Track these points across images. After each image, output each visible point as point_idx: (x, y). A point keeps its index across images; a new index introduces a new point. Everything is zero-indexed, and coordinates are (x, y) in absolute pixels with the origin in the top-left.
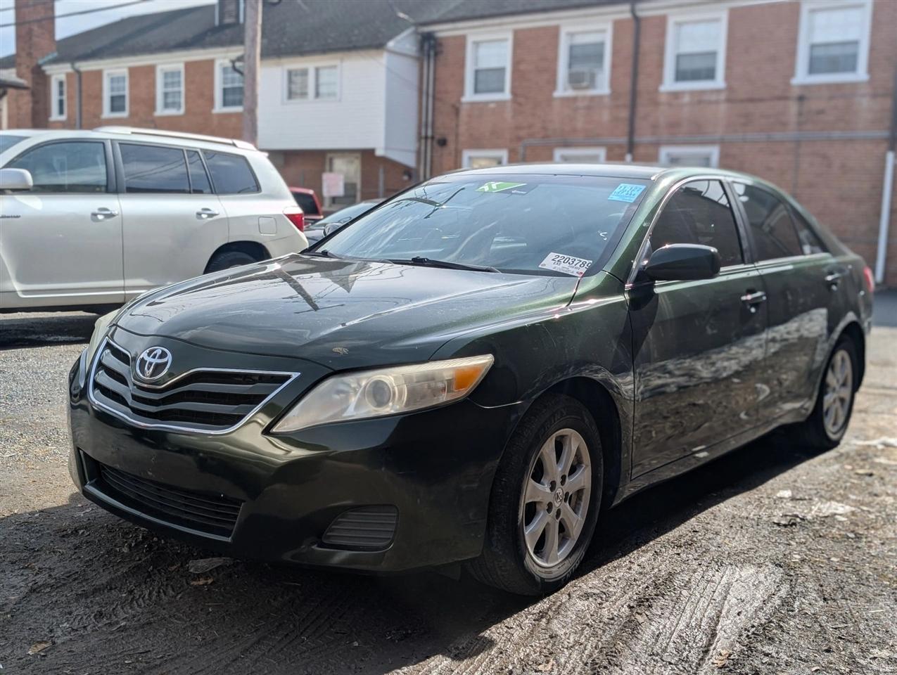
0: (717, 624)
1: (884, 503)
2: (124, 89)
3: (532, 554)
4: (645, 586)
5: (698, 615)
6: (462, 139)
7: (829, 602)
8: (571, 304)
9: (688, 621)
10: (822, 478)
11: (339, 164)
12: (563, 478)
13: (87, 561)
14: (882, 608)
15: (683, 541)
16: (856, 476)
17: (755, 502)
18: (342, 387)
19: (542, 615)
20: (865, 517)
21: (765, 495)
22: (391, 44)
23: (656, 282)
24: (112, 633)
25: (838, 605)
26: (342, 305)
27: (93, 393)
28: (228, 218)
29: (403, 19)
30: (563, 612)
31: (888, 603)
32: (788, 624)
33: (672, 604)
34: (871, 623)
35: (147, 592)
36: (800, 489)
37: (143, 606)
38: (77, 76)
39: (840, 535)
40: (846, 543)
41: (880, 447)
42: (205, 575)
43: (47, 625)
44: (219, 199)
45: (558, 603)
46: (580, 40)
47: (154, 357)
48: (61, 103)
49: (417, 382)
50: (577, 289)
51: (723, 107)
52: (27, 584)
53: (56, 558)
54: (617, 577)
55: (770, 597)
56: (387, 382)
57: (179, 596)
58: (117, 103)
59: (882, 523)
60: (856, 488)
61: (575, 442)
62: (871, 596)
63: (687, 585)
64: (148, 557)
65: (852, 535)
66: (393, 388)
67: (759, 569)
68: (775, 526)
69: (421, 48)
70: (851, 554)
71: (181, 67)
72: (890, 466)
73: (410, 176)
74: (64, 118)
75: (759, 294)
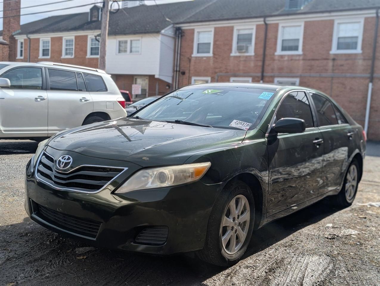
0: (303, 281)
1: (371, 230)
2: (49, 47)
3: (225, 248)
4: (272, 263)
5: (295, 276)
6: (191, 72)
7: (350, 272)
8: (243, 142)
9: (291, 279)
10: (345, 219)
11: (139, 81)
12: (238, 216)
13: (32, 247)
14: (372, 275)
15: (287, 244)
16: (359, 218)
17: (317, 228)
18: (146, 174)
19: (228, 275)
20: (364, 236)
21: (321, 226)
22: (163, 31)
23: (278, 133)
24: (42, 279)
25: (354, 273)
26: (141, 140)
27: (37, 174)
28: (93, 102)
29: (168, 21)
30: (237, 274)
31: (375, 273)
32: (333, 281)
33: (283, 271)
34: (368, 281)
35: (58, 261)
36: (336, 223)
37: (56, 267)
38: (29, 40)
39: (354, 243)
40: (356, 247)
41: (369, 206)
42: (83, 254)
43: (14, 275)
44: (90, 94)
45: (235, 270)
46: (242, 32)
47: (65, 159)
48: (21, 51)
49: (178, 173)
50: (245, 135)
51: (301, 62)
52: (5, 257)
53: (18, 246)
54: (260, 259)
55: (325, 269)
56: (166, 173)
57: (72, 263)
58: (45, 52)
59: (371, 238)
60: (359, 224)
61: (244, 201)
62: (368, 270)
63: (290, 263)
64: (58, 246)
65: (359, 243)
66: (168, 175)
67: (320, 257)
68: (326, 239)
69: (176, 33)
70: (358, 251)
71: (73, 38)
72: (373, 214)
73: (169, 87)
74: (22, 58)
75: (320, 140)
